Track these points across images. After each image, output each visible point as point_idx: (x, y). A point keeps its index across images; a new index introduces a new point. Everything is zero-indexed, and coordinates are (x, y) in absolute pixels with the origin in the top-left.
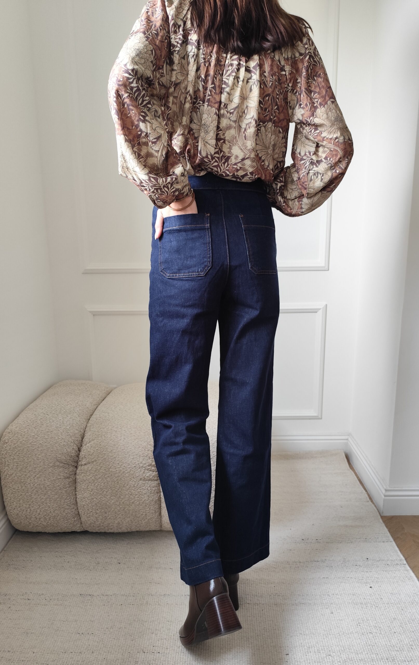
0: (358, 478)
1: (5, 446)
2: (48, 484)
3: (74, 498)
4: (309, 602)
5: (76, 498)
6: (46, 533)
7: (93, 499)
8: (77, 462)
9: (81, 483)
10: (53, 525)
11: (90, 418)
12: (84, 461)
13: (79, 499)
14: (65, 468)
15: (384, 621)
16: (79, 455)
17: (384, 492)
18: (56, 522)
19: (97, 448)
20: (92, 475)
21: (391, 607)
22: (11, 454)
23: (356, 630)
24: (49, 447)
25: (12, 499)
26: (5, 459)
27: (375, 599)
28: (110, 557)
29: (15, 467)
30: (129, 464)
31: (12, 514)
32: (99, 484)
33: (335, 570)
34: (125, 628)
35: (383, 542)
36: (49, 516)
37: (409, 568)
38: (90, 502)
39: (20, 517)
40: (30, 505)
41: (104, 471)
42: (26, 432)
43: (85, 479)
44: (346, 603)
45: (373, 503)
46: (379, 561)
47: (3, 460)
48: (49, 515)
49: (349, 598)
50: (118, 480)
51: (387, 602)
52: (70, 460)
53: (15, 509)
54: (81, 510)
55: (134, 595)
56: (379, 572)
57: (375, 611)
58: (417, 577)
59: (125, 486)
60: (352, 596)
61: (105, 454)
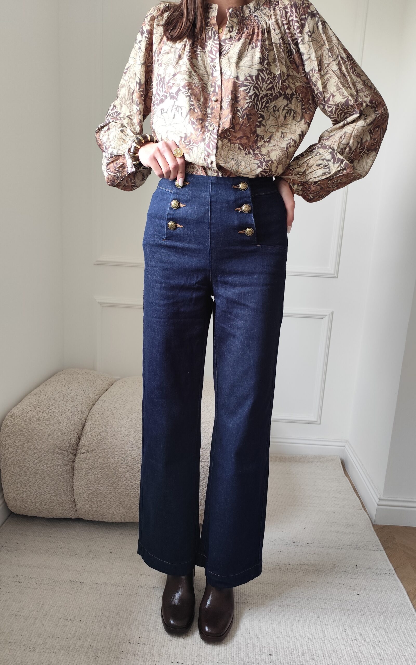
0: (352, 484)
1: (7, 429)
2: (46, 470)
3: (71, 485)
4: (296, 604)
5: (73, 485)
6: (41, 517)
7: (90, 487)
8: (76, 450)
9: (79, 471)
10: (48, 511)
11: (92, 407)
12: (83, 450)
13: (75, 486)
14: (65, 455)
15: (370, 629)
16: (79, 443)
17: (377, 500)
18: (51, 507)
19: (97, 438)
20: (90, 464)
21: (377, 615)
22: (12, 437)
23: (341, 636)
24: (50, 434)
25: (10, 482)
26: (5, 441)
27: (362, 607)
28: (102, 546)
29: (15, 450)
30: (127, 455)
31: (8, 496)
32: (97, 473)
33: (324, 575)
34: (113, 617)
35: (374, 550)
36: (45, 502)
37: (397, 578)
38: (86, 490)
39: (16, 500)
40: (27, 489)
41: (102, 461)
42: (28, 417)
43: (83, 467)
44: (333, 608)
45: (366, 512)
46: (368, 569)
47: (4, 443)
48: (45, 500)
49: (336, 604)
50: (115, 470)
51: (373, 610)
52: (69, 447)
53: (11, 492)
54: (77, 498)
55: (123, 585)
56: (367, 580)
57: (361, 618)
58: (404, 587)
59: (122, 476)
60: (339, 602)
61: (105, 444)
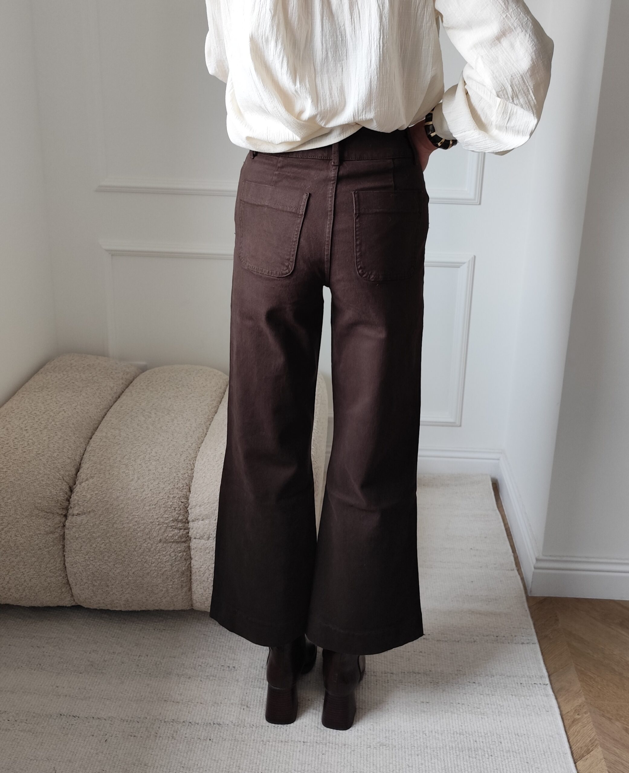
2: (21, 541)
3: (61, 561)
5: (64, 561)
7: (89, 565)
8: (67, 509)
9: (72, 541)
10: (29, 599)
12: (77, 510)
13: (68, 563)
14: (48, 519)
16: (71, 498)
17: (534, 561)
18: (33, 594)
19: (97, 492)
20: (87, 531)
24: (24, 488)
28: (112, 651)
30: (143, 518)
32: (98, 545)
36: (23, 587)
38: (84, 570)
41: (105, 528)
43: (77, 536)
48: (22, 584)
50: (125, 541)
52: (55, 506)
54: (71, 579)
59: (136, 549)
61: (108, 501)
